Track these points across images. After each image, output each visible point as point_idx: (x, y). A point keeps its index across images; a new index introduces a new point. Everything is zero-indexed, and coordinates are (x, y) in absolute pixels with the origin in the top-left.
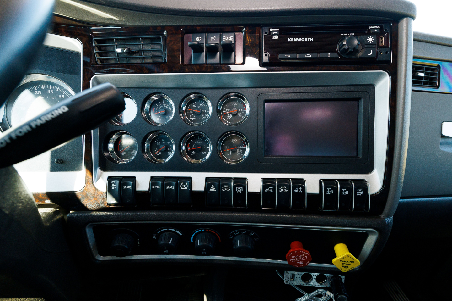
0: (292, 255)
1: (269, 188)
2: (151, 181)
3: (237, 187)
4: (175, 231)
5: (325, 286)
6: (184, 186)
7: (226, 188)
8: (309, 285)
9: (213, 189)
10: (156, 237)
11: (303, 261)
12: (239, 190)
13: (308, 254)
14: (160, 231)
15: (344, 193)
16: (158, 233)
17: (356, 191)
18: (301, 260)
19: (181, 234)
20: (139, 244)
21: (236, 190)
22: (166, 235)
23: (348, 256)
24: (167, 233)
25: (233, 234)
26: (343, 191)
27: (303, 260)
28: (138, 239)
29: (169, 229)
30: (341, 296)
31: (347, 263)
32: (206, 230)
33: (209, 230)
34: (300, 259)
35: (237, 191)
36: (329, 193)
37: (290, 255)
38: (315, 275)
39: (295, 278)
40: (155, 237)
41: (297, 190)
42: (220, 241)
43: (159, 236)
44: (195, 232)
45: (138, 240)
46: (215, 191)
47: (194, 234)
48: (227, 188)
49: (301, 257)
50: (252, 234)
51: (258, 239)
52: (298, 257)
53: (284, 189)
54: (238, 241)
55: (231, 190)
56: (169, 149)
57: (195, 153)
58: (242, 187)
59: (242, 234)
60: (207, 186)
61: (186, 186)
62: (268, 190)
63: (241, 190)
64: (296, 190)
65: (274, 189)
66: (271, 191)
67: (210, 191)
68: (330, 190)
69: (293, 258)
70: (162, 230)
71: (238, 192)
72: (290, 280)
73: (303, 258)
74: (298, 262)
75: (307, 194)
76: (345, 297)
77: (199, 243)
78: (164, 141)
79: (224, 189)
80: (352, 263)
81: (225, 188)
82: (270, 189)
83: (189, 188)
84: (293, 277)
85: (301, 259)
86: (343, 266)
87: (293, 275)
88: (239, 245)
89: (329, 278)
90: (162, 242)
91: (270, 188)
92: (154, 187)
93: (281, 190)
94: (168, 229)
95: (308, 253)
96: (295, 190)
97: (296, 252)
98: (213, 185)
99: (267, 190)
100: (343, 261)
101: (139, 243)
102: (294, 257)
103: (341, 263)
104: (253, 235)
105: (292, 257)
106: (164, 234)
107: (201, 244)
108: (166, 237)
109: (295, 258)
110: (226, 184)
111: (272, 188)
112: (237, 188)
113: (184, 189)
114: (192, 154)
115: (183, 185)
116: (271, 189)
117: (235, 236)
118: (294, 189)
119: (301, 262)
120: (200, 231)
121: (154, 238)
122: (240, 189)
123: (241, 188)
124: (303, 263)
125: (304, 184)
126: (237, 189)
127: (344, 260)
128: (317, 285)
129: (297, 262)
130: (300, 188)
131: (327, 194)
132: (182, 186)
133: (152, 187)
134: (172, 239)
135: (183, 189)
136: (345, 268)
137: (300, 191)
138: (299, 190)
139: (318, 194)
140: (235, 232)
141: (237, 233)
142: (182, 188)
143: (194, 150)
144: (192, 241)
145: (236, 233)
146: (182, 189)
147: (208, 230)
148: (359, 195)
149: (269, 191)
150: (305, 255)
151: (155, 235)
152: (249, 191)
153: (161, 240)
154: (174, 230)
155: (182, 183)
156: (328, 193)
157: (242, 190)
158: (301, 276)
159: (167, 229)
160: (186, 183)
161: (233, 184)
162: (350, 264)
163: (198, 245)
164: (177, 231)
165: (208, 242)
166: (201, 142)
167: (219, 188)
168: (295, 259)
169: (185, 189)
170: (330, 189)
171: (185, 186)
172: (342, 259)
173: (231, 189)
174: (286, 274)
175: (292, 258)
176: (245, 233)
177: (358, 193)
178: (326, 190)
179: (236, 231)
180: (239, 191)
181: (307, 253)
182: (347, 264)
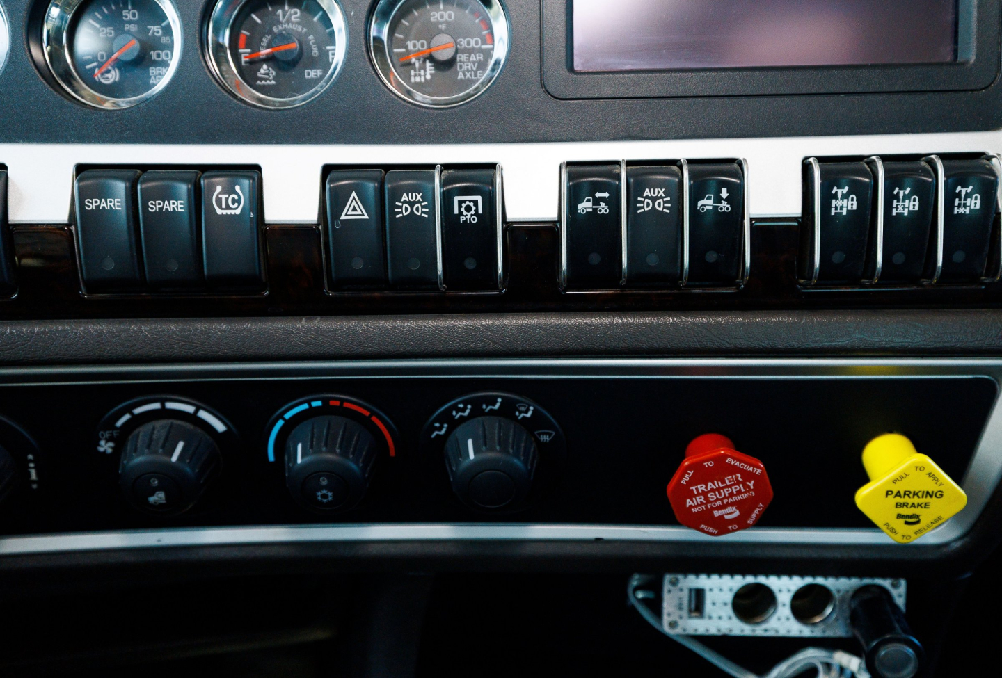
0: (693, 482)
1: (594, 198)
2: (79, 181)
3: (457, 199)
4: (197, 411)
5: (830, 633)
6: (227, 200)
7: (412, 204)
8: (766, 630)
9: (354, 209)
10: (111, 444)
11: (737, 504)
12: (468, 209)
13: (758, 472)
14: (127, 417)
15: (900, 208)
16: (120, 423)
17: (951, 197)
18: (730, 500)
19: (220, 427)
20: (34, 482)
21: (456, 212)
22: (154, 429)
23: (920, 468)
24: (160, 425)
25: (446, 417)
26: (897, 197)
27: (739, 497)
28: (30, 457)
29: (170, 405)
30: (893, 647)
31: (916, 500)
32: (332, 403)
33: (342, 401)
34: (725, 497)
35: (461, 213)
36: (842, 208)
37: (683, 482)
38: (785, 587)
39: (708, 607)
40: (105, 447)
41: (710, 202)
42: (392, 453)
43: (122, 438)
44: (281, 416)
45: (31, 461)
46: (366, 217)
47: (280, 423)
48: (415, 203)
49: (730, 486)
50: (526, 412)
51: (550, 435)
52: (719, 489)
53: (655, 200)
54: (470, 442)
55: (432, 213)
56: (154, 56)
57: (273, 73)
58: (479, 198)
59: (483, 413)
60: (331, 201)
61: (239, 201)
62: (590, 204)
63: (476, 211)
64: (707, 203)
65: (614, 203)
66: (603, 208)
67: (343, 217)
68: (845, 196)
69: (699, 494)
70: (138, 411)
71: (462, 219)
72: (685, 613)
73: (739, 492)
74: (719, 508)
75: (752, 219)
76: (910, 651)
77: (303, 456)
78: (130, 22)
79: (403, 211)
80: (933, 501)
81: (409, 203)
82: (596, 202)
83: (251, 210)
84: (697, 602)
85: (731, 495)
86: (899, 516)
87: (699, 595)
88: (472, 456)
89: (842, 600)
90: (138, 460)
91: (598, 195)
92: (91, 204)
93: (645, 206)
94: (163, 405)
95: (759, 468)
96: (700, 203)
97: (711, 464)
98: (354, 194)
99: (585, 206)
100: (898, 494)
101: (34, 476)
102: (701, 487)
103: (893, 500)
104: (529, 415)
105: (694, 488)
106: (143, 430)
107: (307, 459)
108: (154, 437)
109: (705, 494)
110: (412, 190)
111: (606, 195)
112: (460, 203)
113: (229, 212)
114: (261, 79)
115: (223, 197)
116: (603, 199)
117: (454, 424)
118: (696, 195)
119: (730, 509)
120: (305, 406)
121: (101, 449)
122: (469, 207)
123: (476, 203)
124: (737, 513)
125: (740, 175)
126: (460, 206)
127: (901, 486)
128: (795, 629)
129: (713, 509)
130: (724, 190)
131: (833, 212)
132: (219, 201)
133: (82, 205)
134: (181, 445)
135: (225, 212)
136: (907, 523)
137: (725, 206)
138: (718, 199)
139: (795, 219)
140: (455, 407)
141: (464, 410)
142: (220, 207)
143: (270, 59)
144: (271, 458)
145: (459, 410)
146: (219, 212)
147: (337, 403)
148: (962, 210)
149: (595, 210)
150: (747, 476)
151: (107, 434)
152: (512, 215)
153: (135, 451)
154: (190, 409)
155: (219, 188)
156: (836, 208)
157: (480, 211)
158: (729, 597)
159: (157, 406)
160: (237, 188)
161: (442, 185)
162: (926, 505)
163: (299, 461)
164: (203, 415)
165: (340, 448)
166: (298, 23)
167: (382, 205)
168: (706, 498)
169: (233, 212)
170: (846, 189)
171: (234, 201)
172: (894, 481)
173: (432, 206)
174: (669, 591)
175: (691, 495)
176: (497, 406)
177: (959, 206)
178: (827, 198)
179: (460, 403)
180: (468, 216)
181: (754, 466)
182: (913, 505)
